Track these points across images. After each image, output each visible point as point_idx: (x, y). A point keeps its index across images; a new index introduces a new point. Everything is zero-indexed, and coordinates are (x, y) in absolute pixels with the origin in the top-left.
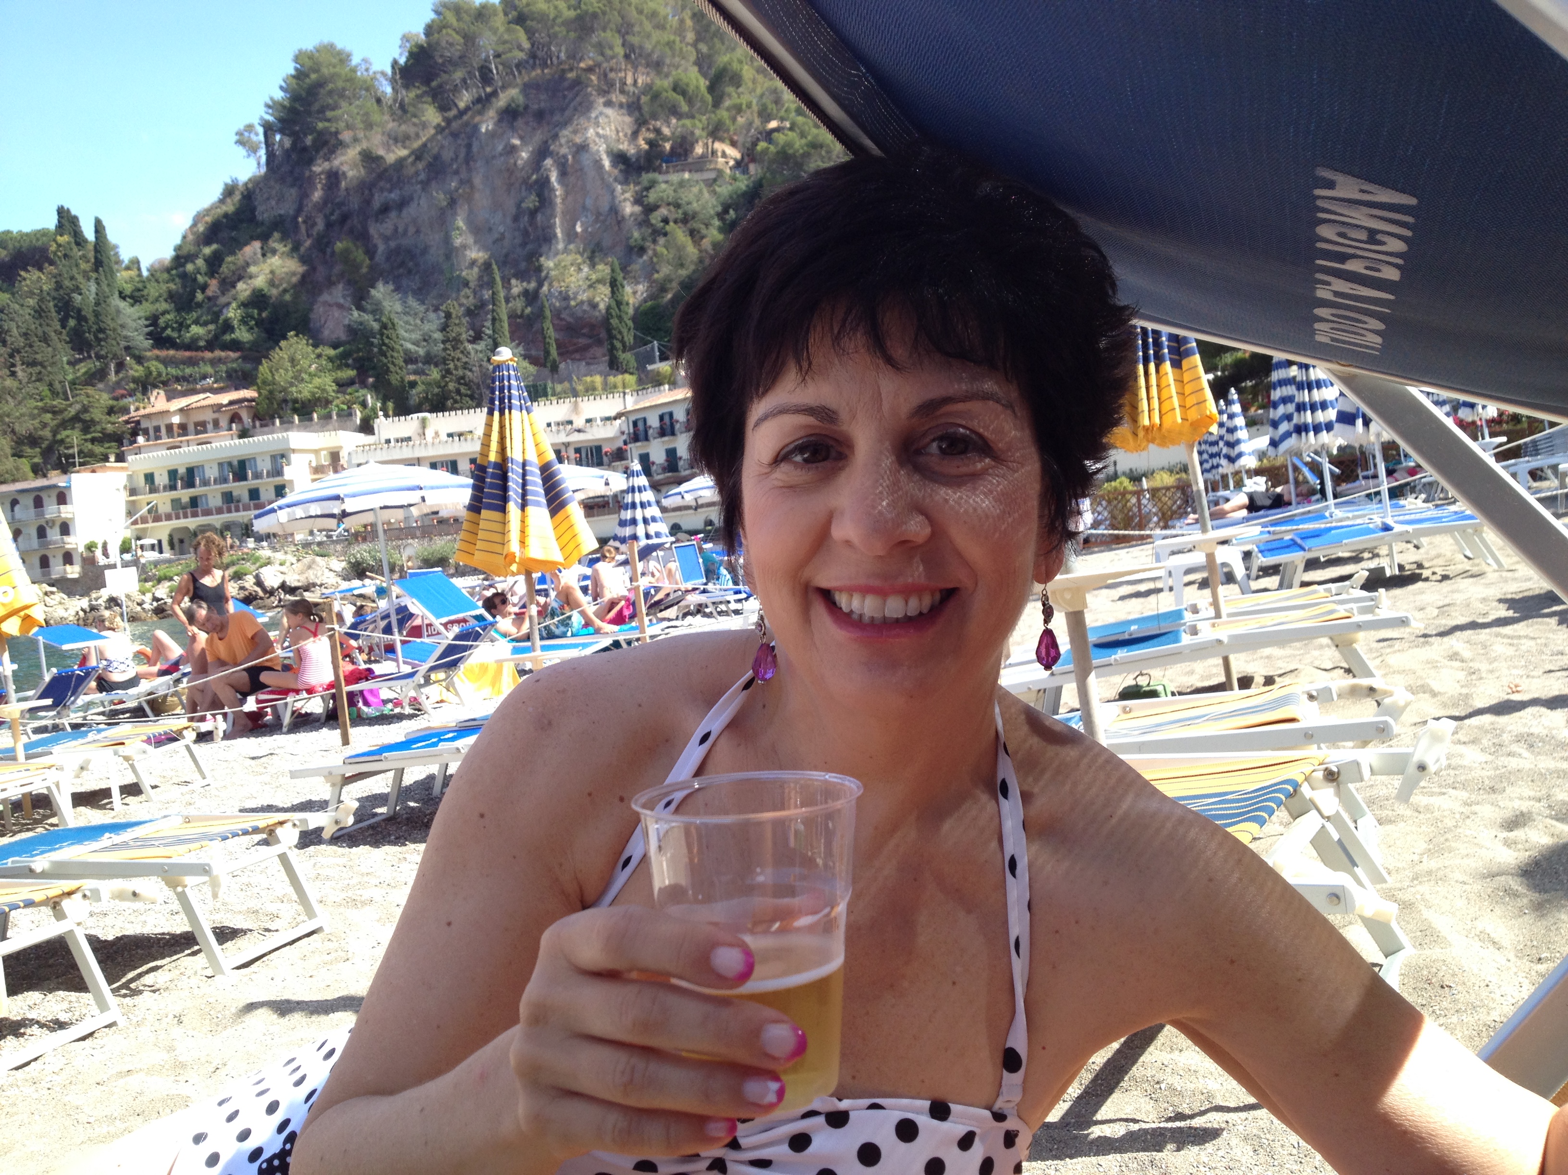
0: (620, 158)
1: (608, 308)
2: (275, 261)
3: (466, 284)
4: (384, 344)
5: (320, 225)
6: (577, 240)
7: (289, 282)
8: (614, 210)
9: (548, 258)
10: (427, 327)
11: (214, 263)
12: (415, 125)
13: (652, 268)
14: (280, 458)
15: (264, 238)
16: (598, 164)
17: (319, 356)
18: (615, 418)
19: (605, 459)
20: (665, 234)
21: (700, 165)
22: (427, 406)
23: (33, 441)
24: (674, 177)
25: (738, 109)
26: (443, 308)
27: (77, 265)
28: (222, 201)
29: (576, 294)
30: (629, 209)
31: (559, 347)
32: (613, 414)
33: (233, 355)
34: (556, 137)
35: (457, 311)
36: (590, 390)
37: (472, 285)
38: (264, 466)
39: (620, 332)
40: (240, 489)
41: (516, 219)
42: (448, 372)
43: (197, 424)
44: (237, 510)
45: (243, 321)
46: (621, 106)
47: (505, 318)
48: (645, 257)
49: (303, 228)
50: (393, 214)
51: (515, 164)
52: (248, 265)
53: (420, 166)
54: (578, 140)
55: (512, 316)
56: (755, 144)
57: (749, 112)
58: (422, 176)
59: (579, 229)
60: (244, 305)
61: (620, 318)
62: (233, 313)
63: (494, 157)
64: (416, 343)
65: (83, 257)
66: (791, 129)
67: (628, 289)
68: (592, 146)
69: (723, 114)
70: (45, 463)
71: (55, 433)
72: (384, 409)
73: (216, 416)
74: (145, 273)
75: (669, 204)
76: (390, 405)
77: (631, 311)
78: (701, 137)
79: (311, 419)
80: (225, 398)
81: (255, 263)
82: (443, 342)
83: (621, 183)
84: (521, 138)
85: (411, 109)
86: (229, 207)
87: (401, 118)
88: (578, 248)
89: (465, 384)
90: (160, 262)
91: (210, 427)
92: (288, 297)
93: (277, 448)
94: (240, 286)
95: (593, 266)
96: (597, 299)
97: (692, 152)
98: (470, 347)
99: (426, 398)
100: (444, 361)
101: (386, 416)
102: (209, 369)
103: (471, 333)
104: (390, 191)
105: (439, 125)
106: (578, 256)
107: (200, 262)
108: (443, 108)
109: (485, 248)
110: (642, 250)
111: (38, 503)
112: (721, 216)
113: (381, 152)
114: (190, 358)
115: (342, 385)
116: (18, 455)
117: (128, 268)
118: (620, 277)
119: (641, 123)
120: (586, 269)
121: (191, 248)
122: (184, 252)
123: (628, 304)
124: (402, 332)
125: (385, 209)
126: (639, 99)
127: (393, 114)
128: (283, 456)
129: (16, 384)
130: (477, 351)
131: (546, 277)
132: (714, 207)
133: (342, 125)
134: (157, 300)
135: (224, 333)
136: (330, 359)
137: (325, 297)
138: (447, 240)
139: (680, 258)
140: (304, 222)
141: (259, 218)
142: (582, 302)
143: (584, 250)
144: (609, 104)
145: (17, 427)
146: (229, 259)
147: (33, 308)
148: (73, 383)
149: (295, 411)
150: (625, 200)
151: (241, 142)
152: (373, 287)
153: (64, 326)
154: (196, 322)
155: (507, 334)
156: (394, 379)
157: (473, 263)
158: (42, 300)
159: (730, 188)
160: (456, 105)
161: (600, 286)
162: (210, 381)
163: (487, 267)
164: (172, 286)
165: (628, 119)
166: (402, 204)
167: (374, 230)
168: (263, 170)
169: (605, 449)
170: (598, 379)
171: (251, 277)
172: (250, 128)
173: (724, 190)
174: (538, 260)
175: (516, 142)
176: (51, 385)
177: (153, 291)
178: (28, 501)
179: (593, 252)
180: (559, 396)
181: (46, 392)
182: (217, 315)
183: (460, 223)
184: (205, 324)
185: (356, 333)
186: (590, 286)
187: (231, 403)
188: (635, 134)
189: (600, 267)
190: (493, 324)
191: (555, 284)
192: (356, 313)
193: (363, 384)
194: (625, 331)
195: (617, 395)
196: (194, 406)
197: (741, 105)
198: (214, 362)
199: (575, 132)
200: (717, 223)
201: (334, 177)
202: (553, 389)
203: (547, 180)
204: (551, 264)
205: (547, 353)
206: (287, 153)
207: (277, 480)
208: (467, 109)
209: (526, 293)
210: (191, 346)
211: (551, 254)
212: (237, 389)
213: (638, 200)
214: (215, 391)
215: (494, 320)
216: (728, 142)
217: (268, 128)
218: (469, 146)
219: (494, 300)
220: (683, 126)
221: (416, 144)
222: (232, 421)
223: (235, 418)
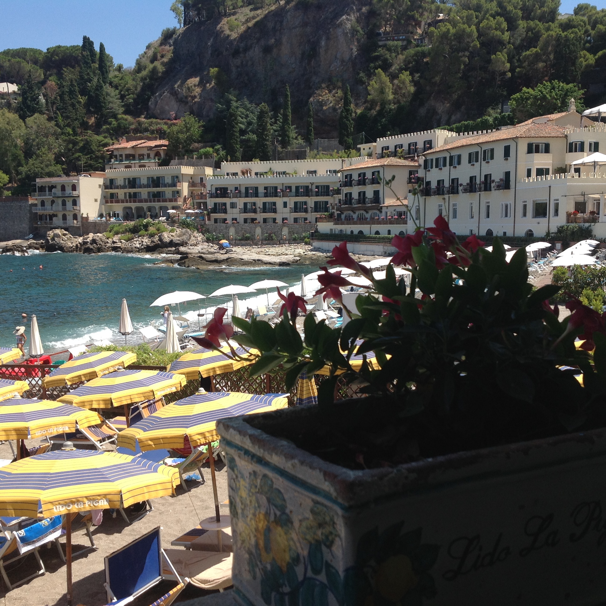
1: (342, 112)
10: (251, 116)
13: (367, 93)
18: (337, 172)
19: (330, 193)
20: (375, 75)
27: (91, 67)
29: (327, 103)
31: (315, 130)
35: (266, 108)
38: (168, 181)
39: (347, 126)
41: (301, 61)
43: (140, 155)
50: (242, 55)
61: (347, 118)
67: (353, 103)
68: (344, 25)
70: (69, 168)
73: (149, 152)
77: (353, 115)
79: (192, 160)
80: (153, 144)
90: (130, 67)
91: (146, 157)
93: (175, 173)
96: (337, 107)
101: (227, 161)
103: (272, 120)
110: (362, 82)
111: (63, 190)
116: (56, 163)
117: (115, 70)
123: (352, 111)
124: (239, 118)
128: (177, 178)
130: (274, 130)
131: (313, 93)
139: (383, 88)
142: (329, 108)
149: (186, 153)
151: (172, 10)
152: (228, 92)
155: (290, 122)
158: (72, 85)
159: (414, 50)
162: (147, 133)
167: (232, 63)
169: (330, 188)
178: (58, 187)
180: (312, 157)
185: (218, 116)
187: (156, 146)
190: (284, 117)
191: (317, 98)
192: (218, 106)
193: (218, 142)
196: (139, 146)
198: (150, 124)
202: (309, 153)
203: (319, 41)
205: (309, 134)
207: (174, 189)
212: (159, 139)
214: (149, 139)
217: (186, 5)
223: (157, 154)
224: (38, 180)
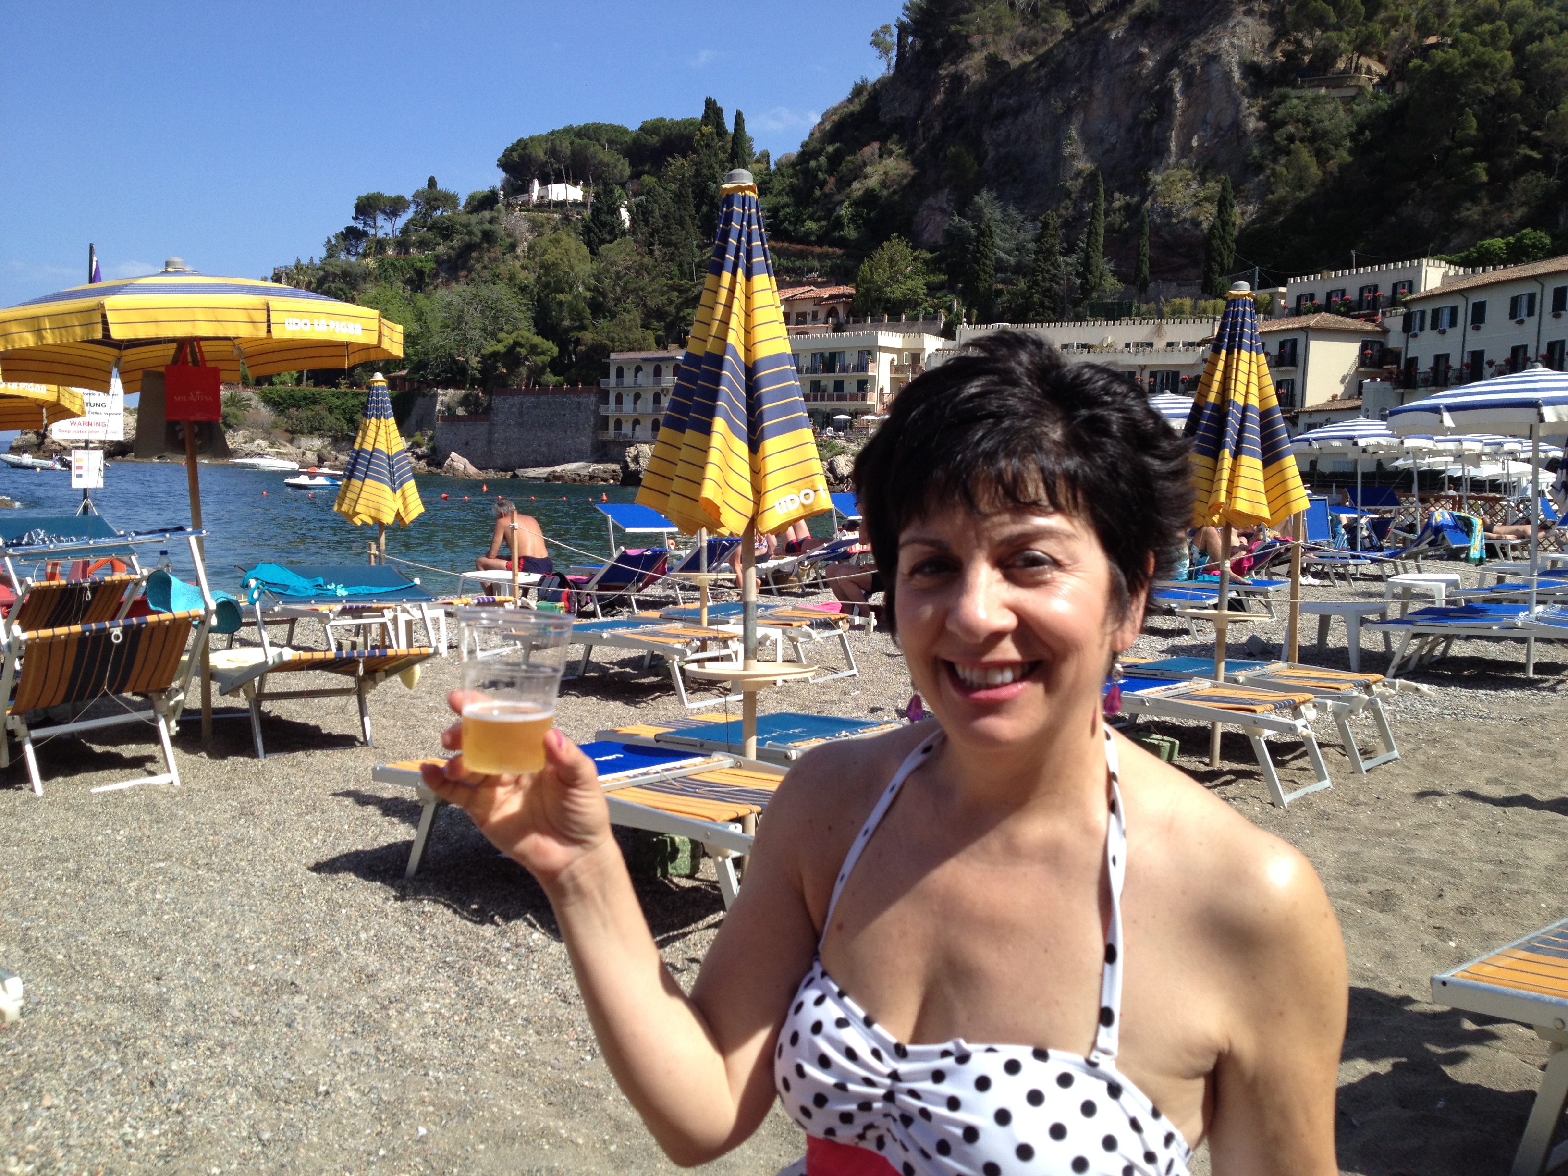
0: (1250, 70)
1: (1212, 228)
2: (890, 163)
3: (1068, 194)
4: (979, 251)
5: (937, 128)
6: (1192, 156)
7: (899, 184)
8: (1237, 125)
9: (1156, 173)
10: (1022, 236)
11: (835, 160)
12: (1044, 30)
13: (1267, 187)
14: (868, 354)
15: (883, 139)
16: (1227, 76)
17: (916, 259)
18: (1199, 344)
19: (1181, 386)
20: (1288, 153)
21: (1340, 80)
22: (1008, 316)
23: (659, 314)
24: (1309, 93)
25: (1394, 22)
26: (1042, 218)
27: (716, 155)
28: (850, 101)
29: (1180, 211)
30: (1252, 124)
31: (1151, 266)
32: (1198, 339)
33: (838, 251)
34: (1187, 46)
35: (1055, 221)
36: (1177, 314)
37: (1073, 196)
38: (852, 360)
39: (1221, 255)
40: (827, 380)
41: (1130, 130)
42: (1036, 283)
43: (798, 315)
44: (822, 399)
45: (852, 219)
46: (1263, 15)
47: (1102, 232)
48: (1261, 177)
49: (920, 131)
50: (1009, 121)
51: (1139, 73)
52: (865, 164)
53: (1043, 72)
54: (1210, 50)
55: (1110, 229)
56: (1407, 61)
57: (1406, 25)
58: (1043, 84)
59: (1195, 143)
60: (855, 204)
61: (1223, 239)
62: (844, 211)
63: (1119, 65)
64: (1009, 252)
65: (722, 147)
66: (1451, 46)
67: (1237, 210)
68: (1225, 58)
69: (1376, 27)
70: (667, 336)
71: (679, 309)
72: (968, 316)
73: (816, 308)
74: (773, 167)
75: (1298, 121)
76: (975, 312)
77: (1236, 233)
78: (1346, 51)
79: (899, 320)
80: (826, 293)
81: (872, 164)
82: (1036, 253)
83: (1248, 97)
84: (1151, 47)
85: (1043, 14)
86: (856, 107)
87: (1032, 22)
88: (1190, 163)
89: (1050, 297)
90: (787, 156)
91: (809, 318)
92: (896, 197)
93: (864, 344)
94: (855, 185)
95: (1203, 182)
96: (1202, 218)
97: (1333, 66)
98: (1061, 259)
99: (1009, 308)
100: (1034, 272)
101: (969, 323)
102: (816, 264)
103: (1065, 245)
104: (1009, 98)
105: (1068, 31)
106: (1189, 172)
107: (822, 159)
108: (1074, 14)
109: (1093, 158)
110: (1259, 168)
111: (658, 372)
112: (1353, 136)
113: (1007, 57)
114: (802, 251)
115: (932, 289)
116: (646, 326)
117: (758, 161)
118: (1230, 197)
119: (1281, 34)
120: (1194, 185)
121: (816, 145)
122: (811, 147)
123: (1234, 225)
124: (997, 241)
125: (1002, 115)
126: (1283, 8)
127: (1024, 18)
128: (869, 353)
129: (652, 261)
130: (1067, 264)
131: (1152, 191)
132: (1348, 126)
133: (973, 28)
134: (779, 194)
135: (834, 230)
136: (926, 262)
137: (931, 201)
138: (1057, 148)
139: (1300, 179)
140: (923, 125)
141: (882, 119)
142: (1185, 220)
143: (1197, 165)
144: (1249, 12)
145: (648, 302)
146: (849, 158)
147: (674, 193)
148: (699, 266)
149: (886, 310)
150: (1250, 115)
151: (875, 43)
152: (978, 194)
153: (697, 212)
154: (811, 218)
155: (1101, 248)
156: (982, 286)
157: (1079, 173)
158: (683, 185)
159: (1370, 107)
160: (1089, 11)
161: (1207, 205)
162: (815, 275)
163: (1092, 177)
164: (794, 180)
165: (1267, 29)
166: (1020, 109)
167: (988, 136)
168: (892, 72)
169: (1183, 376)
170: (1188, 302)
171: (866, 177)
172: (886, 29)
173: (1362, 109)
174: (1146, 174)
175: (1145, 50)
176: (680, 265)
177: (777, 184)
178: (649, 369)
179: (1205, 168)
180: (1144, 317)
181: (676, 272)
182: (831, 211)
183: (1074, 133)
184: (817, 220)
185: (955, 238)
186: (1196, 204)
187: (831, 297)
188: (1273, 46)
189: (1211, 184)
190: (1089, 237)
191: (1160, 199)
192: (956, 219)
193: (952, 290)
194: (1226, 254)
195: (1205, 321)
196: (798, 297)
197: (1398, 17)
198: (821, 257)
199: (1208, 42)
200: (1348, 143)
201: (958, 79)
202: (1138, 308)
203: (1170, 90)
204: (1158, 178)
205: (1139, 270)
206: (917, 55)
207: (861, 375)
208: (1100, 14)
209: (1127, 207)
210: (804, 239)
211: (1161, 168)
212: (837, 285)
213: (1263, 116)
214: (819, 285)
215: (1090, 233)
216: (1376, 57)
217: (903, 29)
218: (1095, 53)
219: (1094, 211)
220: (1329, 39)
221: (1042, 50)
222: (829, 315)
223: (832, 312)
224: (613, 356)
